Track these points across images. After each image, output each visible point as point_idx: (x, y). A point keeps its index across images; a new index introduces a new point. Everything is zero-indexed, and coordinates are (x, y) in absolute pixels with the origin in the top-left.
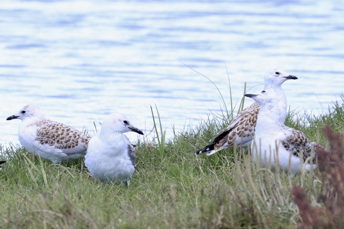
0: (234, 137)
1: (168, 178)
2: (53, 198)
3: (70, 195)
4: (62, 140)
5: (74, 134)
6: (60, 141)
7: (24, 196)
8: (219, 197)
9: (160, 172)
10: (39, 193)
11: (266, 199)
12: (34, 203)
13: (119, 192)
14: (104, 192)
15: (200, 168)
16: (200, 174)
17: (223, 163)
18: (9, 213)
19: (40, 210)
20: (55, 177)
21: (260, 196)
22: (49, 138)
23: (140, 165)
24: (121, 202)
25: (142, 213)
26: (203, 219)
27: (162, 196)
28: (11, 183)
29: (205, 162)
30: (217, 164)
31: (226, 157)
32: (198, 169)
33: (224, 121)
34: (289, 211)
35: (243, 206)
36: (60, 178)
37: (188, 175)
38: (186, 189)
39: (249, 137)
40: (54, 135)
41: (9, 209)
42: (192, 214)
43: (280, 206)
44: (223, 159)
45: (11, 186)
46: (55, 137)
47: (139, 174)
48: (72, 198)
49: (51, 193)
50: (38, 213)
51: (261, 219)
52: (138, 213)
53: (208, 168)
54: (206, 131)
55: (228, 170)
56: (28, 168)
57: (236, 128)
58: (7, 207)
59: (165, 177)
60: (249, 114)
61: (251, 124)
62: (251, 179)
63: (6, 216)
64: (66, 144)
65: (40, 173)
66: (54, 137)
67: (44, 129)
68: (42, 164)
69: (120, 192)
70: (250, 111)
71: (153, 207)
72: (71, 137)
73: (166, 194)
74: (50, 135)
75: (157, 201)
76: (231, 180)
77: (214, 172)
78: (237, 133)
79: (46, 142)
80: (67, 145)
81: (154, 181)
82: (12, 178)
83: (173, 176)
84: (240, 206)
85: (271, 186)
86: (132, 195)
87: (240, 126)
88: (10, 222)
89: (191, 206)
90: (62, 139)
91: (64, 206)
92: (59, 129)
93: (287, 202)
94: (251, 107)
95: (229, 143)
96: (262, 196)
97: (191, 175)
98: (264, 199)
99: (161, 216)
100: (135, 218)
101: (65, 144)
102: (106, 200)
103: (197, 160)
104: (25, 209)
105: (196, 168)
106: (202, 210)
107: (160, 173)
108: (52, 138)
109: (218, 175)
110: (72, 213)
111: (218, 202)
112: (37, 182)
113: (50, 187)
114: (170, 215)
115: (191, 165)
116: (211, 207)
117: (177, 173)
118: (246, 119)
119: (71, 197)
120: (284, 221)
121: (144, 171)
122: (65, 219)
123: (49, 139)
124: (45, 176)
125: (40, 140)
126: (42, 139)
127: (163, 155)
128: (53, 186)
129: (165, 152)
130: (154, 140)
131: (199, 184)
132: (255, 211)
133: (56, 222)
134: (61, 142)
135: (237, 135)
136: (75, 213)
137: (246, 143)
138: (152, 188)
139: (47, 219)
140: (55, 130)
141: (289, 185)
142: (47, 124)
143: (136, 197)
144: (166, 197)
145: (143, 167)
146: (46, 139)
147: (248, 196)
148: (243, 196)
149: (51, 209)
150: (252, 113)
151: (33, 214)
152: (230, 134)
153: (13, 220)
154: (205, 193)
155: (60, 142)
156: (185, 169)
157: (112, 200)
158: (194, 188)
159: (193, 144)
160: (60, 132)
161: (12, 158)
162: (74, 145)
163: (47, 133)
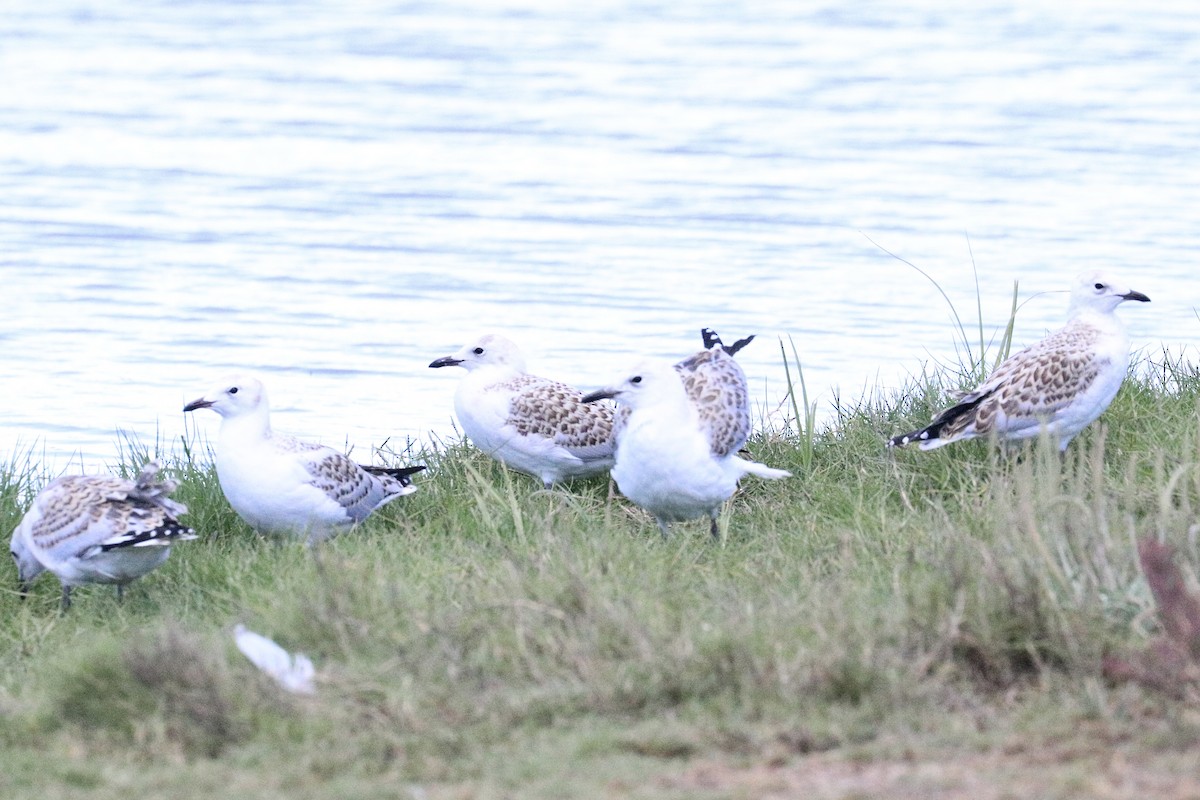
0: (992, 413)
1: (822, 521)
2: (538, 570)
3: (581, 563)
4: (573, 426)
5: (601, 410)
6: (570, 426)
7: (466, 565)
8: (952, 568)
9: (803, 504)
10: (503, 557)
11: (1069, 572)
12: (493, 582)
13: (702, 556)
14: (664, 556)
15: (904, 495)
16: (902, 510)
17: (961, 483)
18: (432, 610)
19: (506, 601)
20: (543, 517)
21: (1055, 568)
22: (541, 419)
23: (753, 489)
24: (707, 580)
25: (761, 607)
26: (913, 623)
27: (810, 565)
28: (433, 533)
29: (916, 481)
30: (945, 485)
31: (967, 465)
32: (897, 498)
33: (962, 377)
34: (1129, 603)
35: (1013, 592)
36: (556, 521)
37: (874, 514)
38: (869, 550)
39: (1029, 416)
40: (555, 413)
41: (430, 598)
42: (886, 613)
43: (1103, 591)
44: (960, 474)
45: (434, 541)
46: (558, 416)
47: (750, 510)
48: (587, 571)
49: (533, 557)
50: (503, 608)
51: (1058, 625)
52: (749, 608)
53: (923, 496)
54: (918, 404)
55: (973, 502)
56: (476, 496)
57: (1000, 392)
58: (427, 592)
59: (815, 517)
60: (1035, 360)
61: (1038, 387)
62: (1032, 524)
63: (423, 614)
64: (584, 434)
65: (506, 507)
66: (555, 417)
67: (528, 396)
68: (510, 487)
69: (705, 555)
70: (1038, 354)
71: (786, 593)
72: (594, 416)
73: (819, 560)
74: (544, 412)
75: (796, 578)
76: (982, 525)
77: (938, 504)
78: (1002, 405)
79: (535, 430)
80: (587, 436)
81: (787, 529)
82: (437, 521)
83: (836, 516)
84: (1004, 591)
85: (1082, 542)
86: (733, 564)
87: (1011, 388)
88: (435, 630)
89: (880, 591)
90: (573, 422)
91: (567, 591)
92: (566, 396)
93: (1123, 579)
94: (1042, 346)
95: (979, 427)
96: (1060, 564)
97: (882, 514)
98: (1064, 574)
99: (806, 615)
100: (743, 620)
101: (582, 436)
102: (670, 578)
103: (897, 475)
104: (471, 599)
105: (892, 495)
106: (910, 600)
107: (803, 508)
108: (549, 421)
109: (949, 513)
110: (588, 609)
111: (951, 581)
112: (500, 531)
113: (532, 543)
114: (831, 613)
115: (882, 488)
116: (933, 595)
117: (847, 510)
118: (1027, 371)
119: (585, 569)
120: (1114, 630)
121: (764, 502)
122: (569, 622)
123: (542, 423)
124: (517, 514)
125: (519, 424)
126: (523, 424)
127: (810, 464)
128: (537, 541)
129: (816, 455)
130: (787, 425)
131: (900, 536)
132: (1043, 603)
133: (547, 631)
134: (573, 430)
135: (1000, 408)
136: (593, 609)
137: (1020, 432)
138: (785, 546)
139: (525, 623)
140: (555, 399)
141: (1127, 538)
142: (534, 385)
143: (743, 569)
144: (819, 569)
145: (762, 494)
146: (534, 423)
147: (1025, 566)
148: (1013, 566)
149: (534, 597)
150: (1044, 358)
151: (490, 610)
152: (983, 406)
153: (441, 625)
154: (917, 556)
155: (569, 430)
156: (866, 498)
157: (684, 575)
158: (887, 547)
159: (886, 436)
160: (568, 405)
161: (435, 469)
162: (603, 437)
163: (538, 407)
